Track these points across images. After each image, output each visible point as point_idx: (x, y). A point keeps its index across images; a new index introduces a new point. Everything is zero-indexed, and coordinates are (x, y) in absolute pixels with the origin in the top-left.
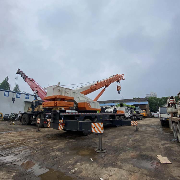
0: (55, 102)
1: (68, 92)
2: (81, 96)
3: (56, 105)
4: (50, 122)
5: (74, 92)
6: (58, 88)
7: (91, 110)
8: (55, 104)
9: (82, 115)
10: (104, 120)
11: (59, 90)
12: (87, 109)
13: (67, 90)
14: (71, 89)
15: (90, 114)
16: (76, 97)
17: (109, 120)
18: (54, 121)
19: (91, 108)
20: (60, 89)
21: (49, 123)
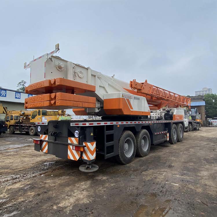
0: (50, 96)
1: (80, 75)
2: (109, 84)
3: (55, 102)
4: (48, 142)
5: (95, 76)
6: (57, 62)
7: (131, 114)
8: (53, 102)
9: (118, 126)
10: (156, 134)
11: (60, 67)
12: (126, 113)
13: (78, 70)
14: (87, 69)
15: (133, 122)
16: (100, 86)
17: (163, 133)
18: (55, 140)
19: (132, 111)
20: (62, 64)
21: (44, 143)
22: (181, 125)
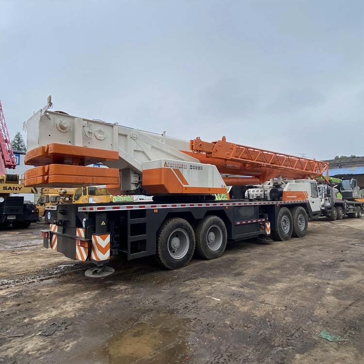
0: (44, 169)
1: (99, 136)
2: (153, 147)
4: (58, 235)
5: (126, 136)
6: (59, 120)
7: (185, 192)
9: (156, 211)
10: (238, 223)
11: (62, 128)
13: (95, 128)
14: (112, 126)
15: (188, 205)
16: (134, 150)
17: (254, 221)
19: (186, 188)
20: (66, 122)
22: (301, 208)
